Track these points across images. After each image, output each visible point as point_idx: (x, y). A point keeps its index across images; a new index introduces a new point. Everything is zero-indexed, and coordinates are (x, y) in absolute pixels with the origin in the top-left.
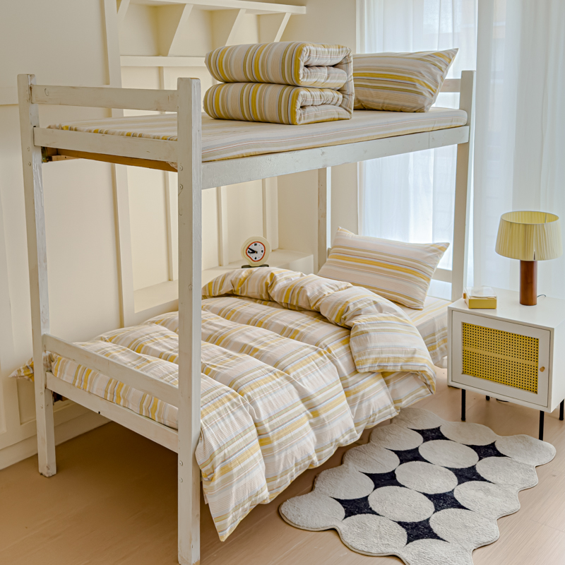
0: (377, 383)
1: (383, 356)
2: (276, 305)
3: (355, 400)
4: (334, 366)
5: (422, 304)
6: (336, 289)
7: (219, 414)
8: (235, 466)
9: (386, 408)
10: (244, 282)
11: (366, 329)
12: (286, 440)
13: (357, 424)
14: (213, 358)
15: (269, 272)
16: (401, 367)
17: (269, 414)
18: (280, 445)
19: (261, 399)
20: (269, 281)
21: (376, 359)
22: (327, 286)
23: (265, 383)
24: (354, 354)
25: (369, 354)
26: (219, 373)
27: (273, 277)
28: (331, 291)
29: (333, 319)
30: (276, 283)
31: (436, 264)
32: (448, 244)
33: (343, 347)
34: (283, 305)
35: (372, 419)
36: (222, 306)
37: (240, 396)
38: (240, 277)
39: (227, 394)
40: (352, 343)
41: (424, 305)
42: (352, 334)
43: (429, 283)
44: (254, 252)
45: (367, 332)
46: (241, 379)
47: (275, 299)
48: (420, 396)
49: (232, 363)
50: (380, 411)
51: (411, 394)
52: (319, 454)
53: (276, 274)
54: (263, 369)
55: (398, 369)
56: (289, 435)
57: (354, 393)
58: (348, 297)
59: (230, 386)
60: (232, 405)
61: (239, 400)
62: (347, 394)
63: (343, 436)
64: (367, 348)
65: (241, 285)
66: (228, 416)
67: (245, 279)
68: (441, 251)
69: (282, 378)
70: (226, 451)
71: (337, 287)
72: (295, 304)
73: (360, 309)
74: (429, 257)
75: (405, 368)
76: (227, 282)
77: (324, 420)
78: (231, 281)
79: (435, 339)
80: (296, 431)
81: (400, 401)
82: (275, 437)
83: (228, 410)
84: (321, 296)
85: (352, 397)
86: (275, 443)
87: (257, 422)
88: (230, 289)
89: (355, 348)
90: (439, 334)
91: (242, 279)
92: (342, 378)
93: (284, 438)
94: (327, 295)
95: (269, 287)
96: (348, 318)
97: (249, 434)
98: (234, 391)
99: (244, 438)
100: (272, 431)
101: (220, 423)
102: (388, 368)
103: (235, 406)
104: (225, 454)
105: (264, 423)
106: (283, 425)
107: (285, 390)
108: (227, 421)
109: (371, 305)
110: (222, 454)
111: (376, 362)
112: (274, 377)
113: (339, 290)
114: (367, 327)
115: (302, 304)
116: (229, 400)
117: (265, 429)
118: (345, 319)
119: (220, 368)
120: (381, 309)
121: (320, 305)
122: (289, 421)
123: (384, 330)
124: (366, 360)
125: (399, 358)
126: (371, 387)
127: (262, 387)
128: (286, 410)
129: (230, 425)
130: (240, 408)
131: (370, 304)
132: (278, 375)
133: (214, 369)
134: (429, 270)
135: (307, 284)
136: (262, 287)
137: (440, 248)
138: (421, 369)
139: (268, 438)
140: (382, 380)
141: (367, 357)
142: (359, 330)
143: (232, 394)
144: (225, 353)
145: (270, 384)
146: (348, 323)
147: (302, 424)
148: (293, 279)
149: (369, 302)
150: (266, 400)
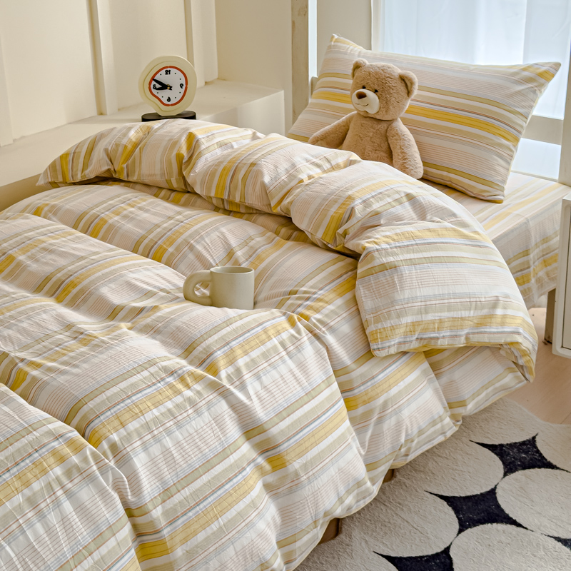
0: (415, 374)
1: (430, 317)
2: (199, 201)
3: (367, 415)
4: (320, 346)
5: (502, 189)
6: (327, 166)
7: (32, 502)
9: (434, 423)
10: (133, 151)
11: (391, 259)
12: (207, 539)
13: (370, 466)
14: (38, 341)
15: (187, 129)
16: (467, 339)
17: (163, 483)
18: (190, 554)
19: (145, 447)
20: (184, 151)
21: (414, 324)
22: (308, 161)
23: (156, 405)
24: (365, 316)
25: (399, 316)
26: (46, 383)
27: (192, 141)
28: (316, 172)
29: (319, 236)
30: (200, 155)
31: (531, 107)
32: (558, 66)
33: (339, 302)
34: (214, 201)
35: (403, 450)
36: (83, 208)
37: (89, 448)
38: (124, 141)
39: (55, 444)
40: (361, 291)
41: (506, 192)
42: (359, 271)
43: (515, 146)
44: (164, 87)
45: (393, 267)
46: (98, 400)
47: (198, 190)
48: (504, 388)
49: (82, 354)
50: (421, 432)
51: (485, 387)
52: (286, 549)
53: (200, 136)
54: (153, 369)
55: (461, 342)
56: (215, 526)
57: (365, 403)
58: (353, 187)
59: (67, 421)
60: (69, 473)
61: (85, 460)
62: (350, 404)
63: (341, 500)
64: (393, 302)
65: (127, 159)
66: (57, 504)
67: (136, 145)
68: (542, 81)
69: (198, 387)
71: (329, 161)
72: (237, 200)
73: (377, 214)
74: (519, 93)
75: (475, 339)
76: (99, 153)
77: (297, 475)
78: (106, 150)
79: (528, 262)
80: (231, 514)
81: (463, 404)
82: (177, 539)
83: (56, 488)
84: (293, 184)
85: (361, 410)
86: (179, 552)
87: (133, 507)
88: (106, 168)
89: (367, 303)
90: (537, 251)
91: (130, 147)
92: (339, 371)
93: (201, 537)
94: (306, 181)
95: (185, 163)
96: (351, 232)
97: (112, 543)
98: (76, 434)
99: (96, 555)
100: (171, 523)
101: (31, 526)
102: (440, 342)
103: (75, 474)
105: (150, 506)
106: (197, 504)
108: (53, 518)
109: (401, 203)
111: (412, 332)
112: (180, 386)
113: (333, 168)
114: (394, 254)
115: (253, 200)
116: (62, 459)
117: (152, 523)
118: (345, 234)
119: (50, 369)
120: (422, 211)
121: (291, 203)
122: (214, 492)
123: (430, 260)
124: (393, 328)
125: (462, 319)
126: (402, 385)
127: (149, 416)
128: (208, 465)
130: (90, 478)
131: (399, 201)
132: (189, 380)
133: (35, 373)
134: (519, 120)
135: (264, 156)
136: (170, 163)
137: (541, 75)
138: (509, 340)
139: (162, 542)
140: (426, 365)
141: (393, 322)
142: (377, 262)
143: (71, 442)
144: (69, 326)
145: (169, 405)
146: (351, 245)
147: (246, 493)
148: (236, 146)
149: (397, 196)
150: (155, 450)
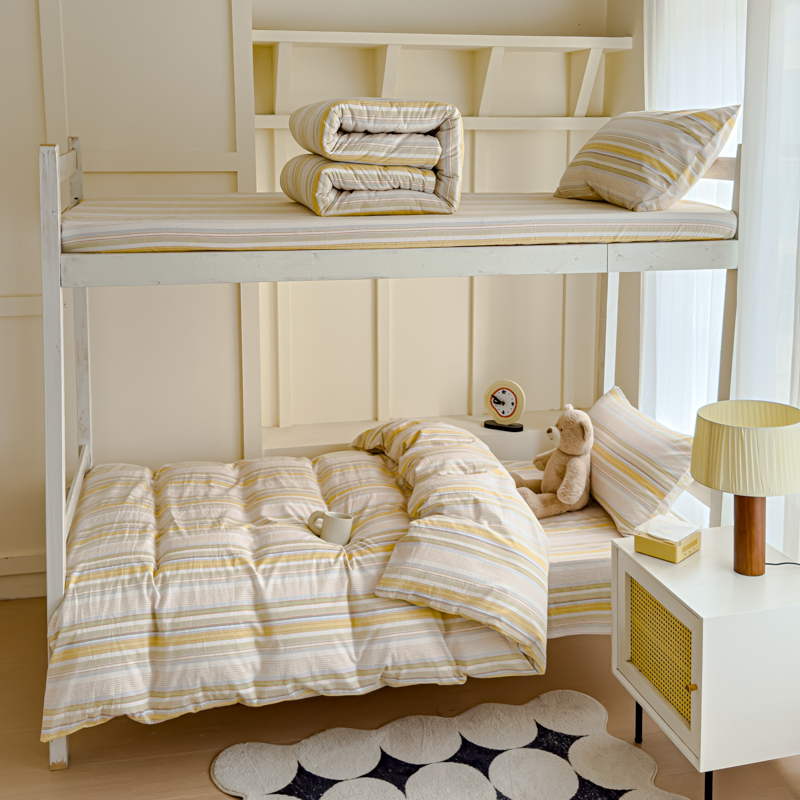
1: (426, 582)
3: (364, 634)
7: (103, 585)
8: (84, 655)
11: (420, 535)
13: (362, 671)
14: (197, 519)
16: (458, 609)
17: (181, 608)
18: (178, 653)
19: (181, 585)
21: (412, 583)
23: (205, 567)
24: (387, 568)
25: (402, 573)
26: (170, 538)
33: (381, 554)
35: (392, 672)
39: (137, 564)
40: (395, 552)
49: (202, 531)
53: (423, 434)
56: (199, 645)
57: (365, 625)
60: (130, 580)
62: (355, 622)
64: (404, 563)
66: (114, 591)
69: (239, 567)
70: (79, 632)
73: (442, 506)
74: (672, 457)
77: (278, 643)
81: (464, 664)
82: (173, 641)
83: (120, 584)
85: (359, 629)
86: (170, 649)
87: (156, 612)
89: (393, 561)
92: (352, 597)
93: (188, 646)
97: (130, 624)
99: (118, 625)
100: (173, 630)
101: (95, 596)
103: (133, 582)
104: (75, 635)
105: (164, 616)
106: (194, 628)
107: (232, 585)
108: (108, 597)
110: (72, 633)
111: (409, 588)
112: (228, 563)
114: (424, 533)
116: (132, 571)
117: (163, 625)
119: (179, 532)
123: (448, 545)
124: (394, 579)
125: (454, 593)
126: (398, 624)
127: (196, 570)
128: (213, 610)
129: (107, 605)
130: (139, 587)
131: (465, 502)
132: (238, 562)
133: (172, 531)
138: (490, 621)
139: (164, 638)
143: (146, 566)
145: (213, 570)
149: (466, 499)
150: (187, 589)
